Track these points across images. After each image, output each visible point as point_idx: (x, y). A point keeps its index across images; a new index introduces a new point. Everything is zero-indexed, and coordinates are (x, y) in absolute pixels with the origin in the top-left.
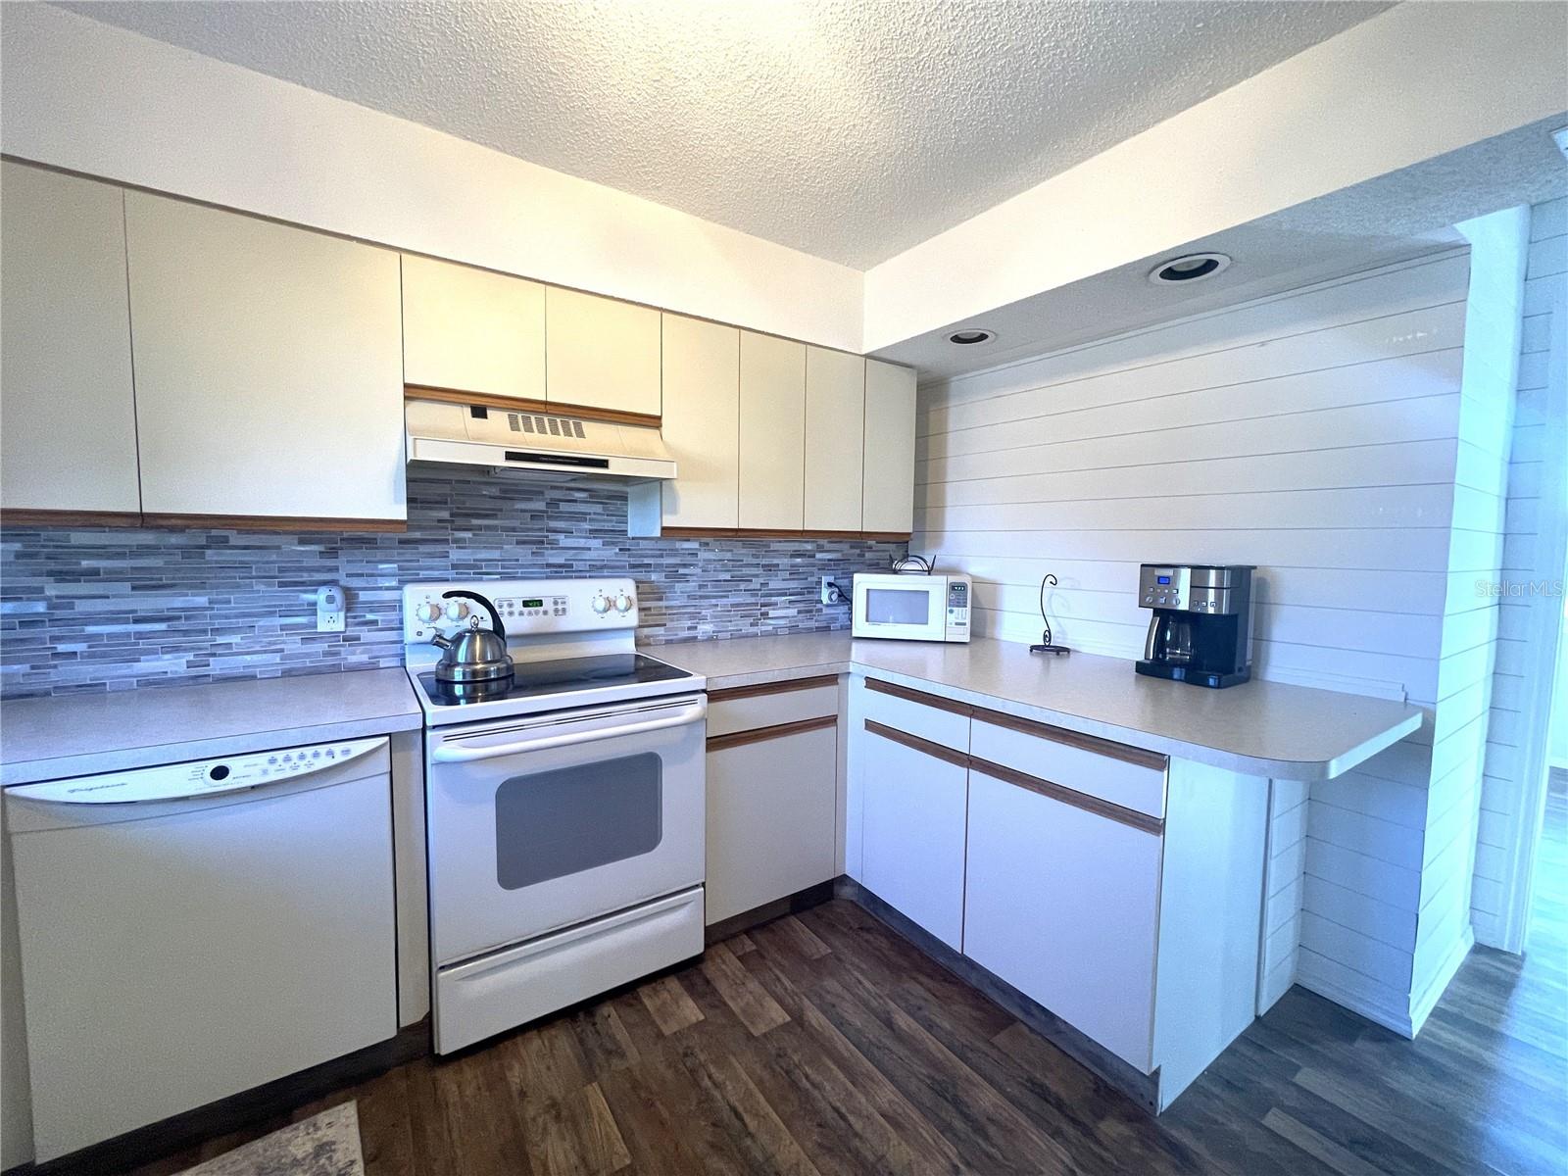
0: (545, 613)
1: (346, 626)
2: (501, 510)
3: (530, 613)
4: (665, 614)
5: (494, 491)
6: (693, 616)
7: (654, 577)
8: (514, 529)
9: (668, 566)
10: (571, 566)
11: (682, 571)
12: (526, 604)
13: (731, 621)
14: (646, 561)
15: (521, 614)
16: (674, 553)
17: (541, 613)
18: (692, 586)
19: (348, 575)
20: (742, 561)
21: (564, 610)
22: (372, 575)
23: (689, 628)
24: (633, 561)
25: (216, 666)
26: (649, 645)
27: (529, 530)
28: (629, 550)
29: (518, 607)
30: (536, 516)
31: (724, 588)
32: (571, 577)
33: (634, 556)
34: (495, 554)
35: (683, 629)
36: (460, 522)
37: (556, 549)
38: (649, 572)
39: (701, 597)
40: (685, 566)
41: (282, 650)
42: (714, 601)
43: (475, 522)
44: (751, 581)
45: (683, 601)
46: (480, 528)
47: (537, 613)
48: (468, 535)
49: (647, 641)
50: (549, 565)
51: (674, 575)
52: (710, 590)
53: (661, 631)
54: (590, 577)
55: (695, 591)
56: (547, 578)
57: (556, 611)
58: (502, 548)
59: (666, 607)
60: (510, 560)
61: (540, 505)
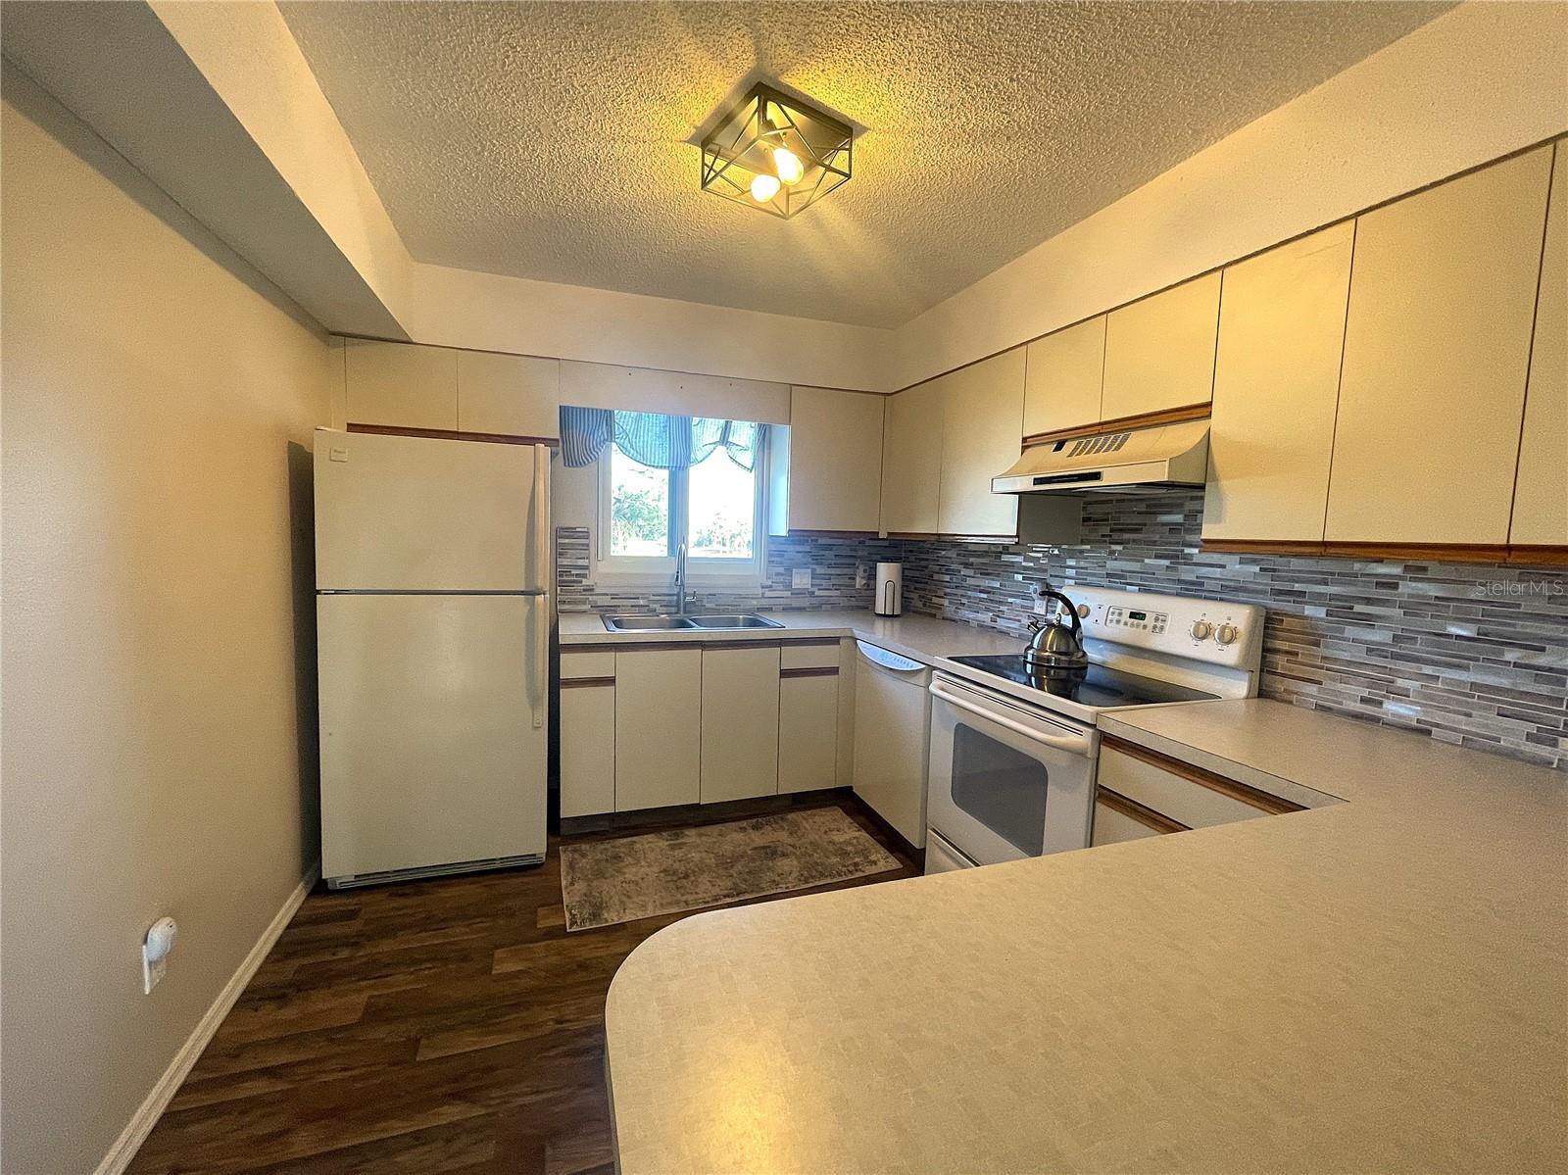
0: (1145, 627)
1: (1047, 612)
2: (1145, 525)
3: (1132, 625)
4: (1322, 668)
5: (1142, 508)
6: (1373, 683)
7: (1309, 610)
8: (1154, 543)
9: (1333, 597)
10: (1202, 584)
11: (1358, 608)
12: (1133, 615)
13: (1469, 715)
14: (1297, 587)
15: (1126, 624)
16: (1350, 578)
17: (1141, 627)
18: (1379, 636)
19: (1051, 576)
20: (1518, 606)
21: (1162, 628)
22: (1062, 577)
23: (1363, 700)
24: (1278, 585)
25: (1001, 623)
26: (1290, 702)
27: (1167, 544)
28: (1274, 570)
29: (1126, 616)
30: (1174, 528)
31: (1457, 654)
32: (1200, 597)
33: (1281, 579)
34: (1135, 566)
35: (1351, 698)
36: (1116, 536)
37: (1189, 564)
38: (1301, 602)
39: (1395, 656)
40: (1369, 601)
41: (1019, 621)
42: (1428, 670)
43: (1126, 536)
44: (1543, 649)
45: (1360, 655)
46: (1128, 542)
47: (1138, 626)
48: (1119, 548)
49: (1286, 697)
50: (1180, 581)
51: (1343, 611)
52: (1419, 648)
53: (1312, 689)
54: (1221, 600)
55: (1387, 644)
56: (1177, 595)
57: (1155, 627)
58: (1143, 561)
59: (1324, 658)
60: (1147, 573)
61: (1178, 518)
